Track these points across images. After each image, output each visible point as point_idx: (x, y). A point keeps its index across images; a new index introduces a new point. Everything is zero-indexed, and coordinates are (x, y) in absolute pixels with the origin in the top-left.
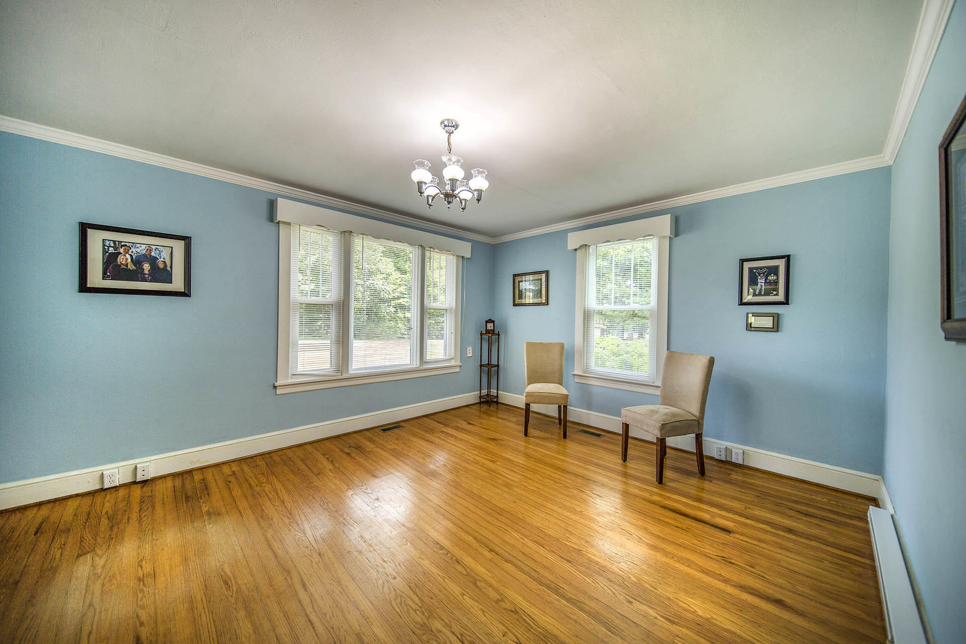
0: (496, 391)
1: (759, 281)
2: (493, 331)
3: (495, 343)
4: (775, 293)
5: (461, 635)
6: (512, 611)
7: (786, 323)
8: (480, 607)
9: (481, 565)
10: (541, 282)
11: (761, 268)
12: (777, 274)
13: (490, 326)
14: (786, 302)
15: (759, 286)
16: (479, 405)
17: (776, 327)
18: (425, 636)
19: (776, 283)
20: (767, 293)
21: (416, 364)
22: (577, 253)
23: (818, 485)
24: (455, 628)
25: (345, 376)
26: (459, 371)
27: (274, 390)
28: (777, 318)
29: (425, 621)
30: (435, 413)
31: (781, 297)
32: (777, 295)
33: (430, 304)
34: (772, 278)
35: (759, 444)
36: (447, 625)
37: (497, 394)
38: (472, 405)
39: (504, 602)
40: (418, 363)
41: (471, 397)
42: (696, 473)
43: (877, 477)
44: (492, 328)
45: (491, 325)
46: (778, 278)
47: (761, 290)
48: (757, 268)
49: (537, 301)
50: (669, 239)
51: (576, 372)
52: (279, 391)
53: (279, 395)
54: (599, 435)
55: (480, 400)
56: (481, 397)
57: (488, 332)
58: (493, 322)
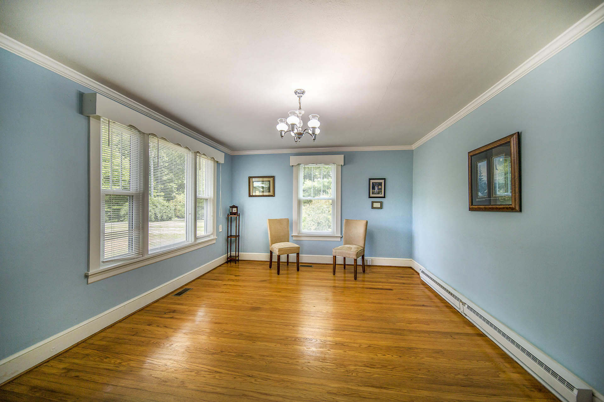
0: (235, 253)
1: (376, 188)
2: (237, 213)
3: (234, 221)
4: (381, 193)
5: (364, 365)
6: (368, 347)
7: (385, 206)
8: (357, 352)
9: (336, 337)
10: (270, 182)
11: (376, 183)
12: (381, 186)
13: (234, 210)
14: (384, 197)
15: (376, 190)
16: (226, 264)
17: (381, 207)
18: (353, 374)
19: (381, 189)
20: (378, 194)
21: (191, 240)
22: (294, 168)
23: (395, 267)
24: (360, 364)
25: (146, 257)
26: (215, 242)
27: (86, 280)
28: (381, 203)
29: (345, 369)
30: (203, 275)
31: (383, 195)
32: (381, 194)
33: (199, 195)
34: (380, 187)
35: (375, 256)
36: (355, 365)
37: (238, 255)
38: (223, 264)
39: (361, 345)
40: (193, 240)
41: (221, 259)
42: (361, 272)
43: (411, 259)
44: (236, 211)
45: (236, 209)
46: (382, 187)
47: (376, 192)
48: (375, 183)
49: (267, 194)
50: (341, 166)
51: (293, 234)
52: (91, 280)
53: (90, 283)
54: (311, 266)
55: (228, 260)
56: (228, 258)
57: (232, 213)
58: (237, 207)
